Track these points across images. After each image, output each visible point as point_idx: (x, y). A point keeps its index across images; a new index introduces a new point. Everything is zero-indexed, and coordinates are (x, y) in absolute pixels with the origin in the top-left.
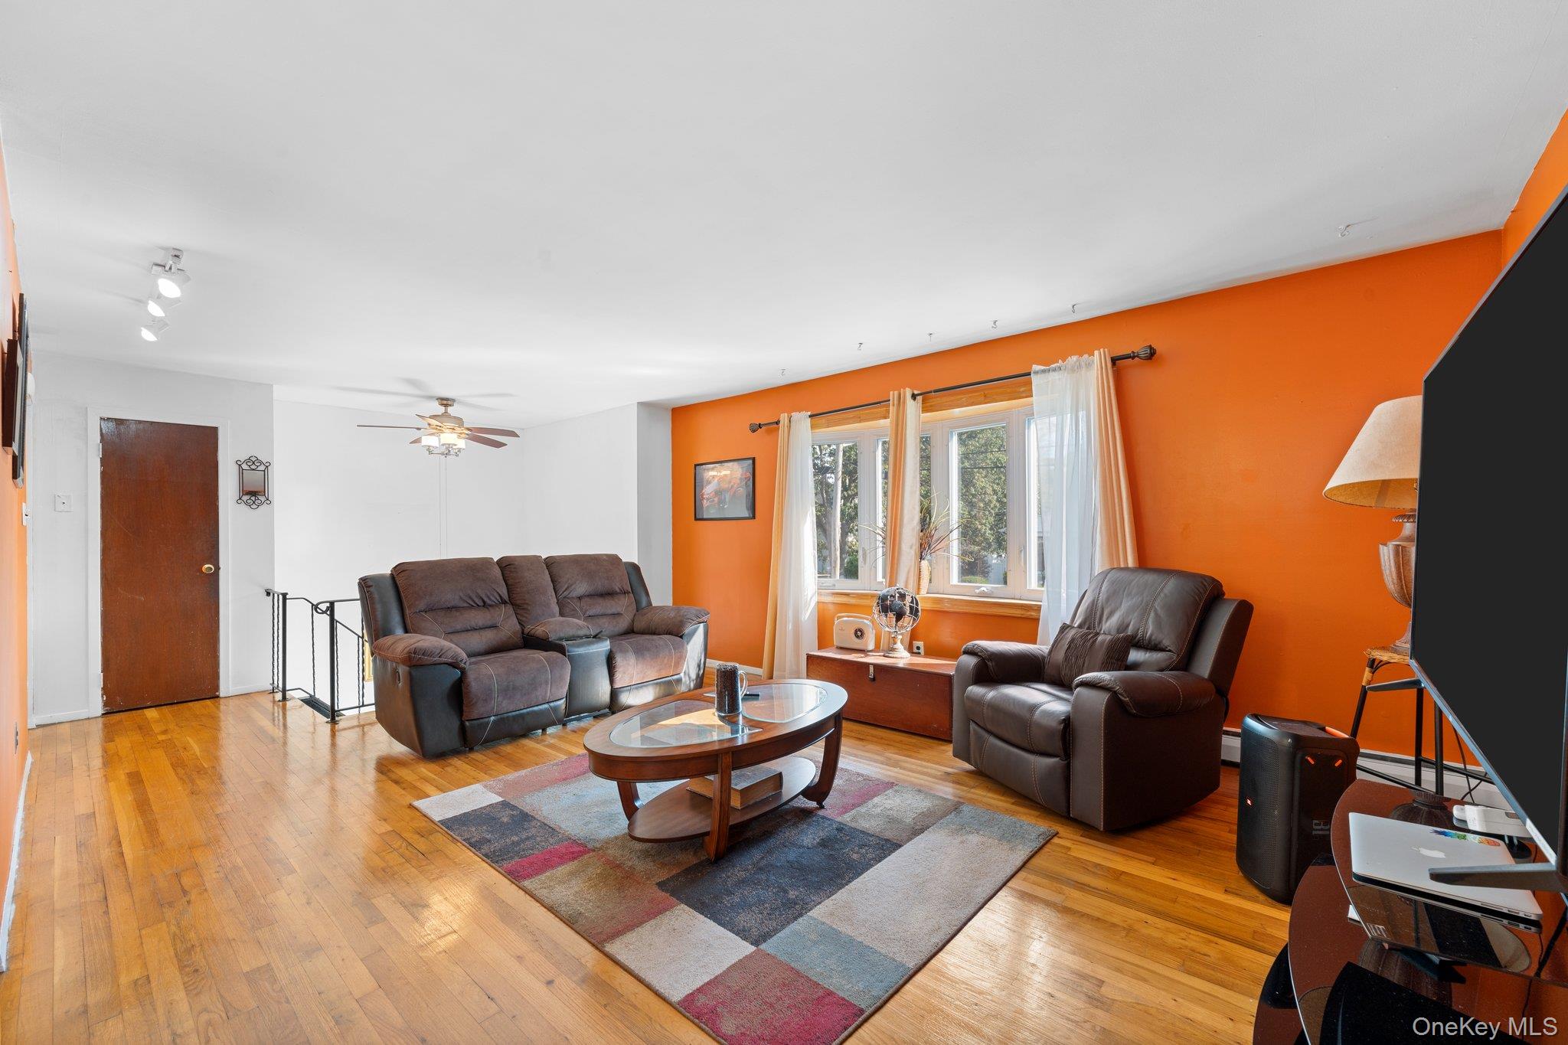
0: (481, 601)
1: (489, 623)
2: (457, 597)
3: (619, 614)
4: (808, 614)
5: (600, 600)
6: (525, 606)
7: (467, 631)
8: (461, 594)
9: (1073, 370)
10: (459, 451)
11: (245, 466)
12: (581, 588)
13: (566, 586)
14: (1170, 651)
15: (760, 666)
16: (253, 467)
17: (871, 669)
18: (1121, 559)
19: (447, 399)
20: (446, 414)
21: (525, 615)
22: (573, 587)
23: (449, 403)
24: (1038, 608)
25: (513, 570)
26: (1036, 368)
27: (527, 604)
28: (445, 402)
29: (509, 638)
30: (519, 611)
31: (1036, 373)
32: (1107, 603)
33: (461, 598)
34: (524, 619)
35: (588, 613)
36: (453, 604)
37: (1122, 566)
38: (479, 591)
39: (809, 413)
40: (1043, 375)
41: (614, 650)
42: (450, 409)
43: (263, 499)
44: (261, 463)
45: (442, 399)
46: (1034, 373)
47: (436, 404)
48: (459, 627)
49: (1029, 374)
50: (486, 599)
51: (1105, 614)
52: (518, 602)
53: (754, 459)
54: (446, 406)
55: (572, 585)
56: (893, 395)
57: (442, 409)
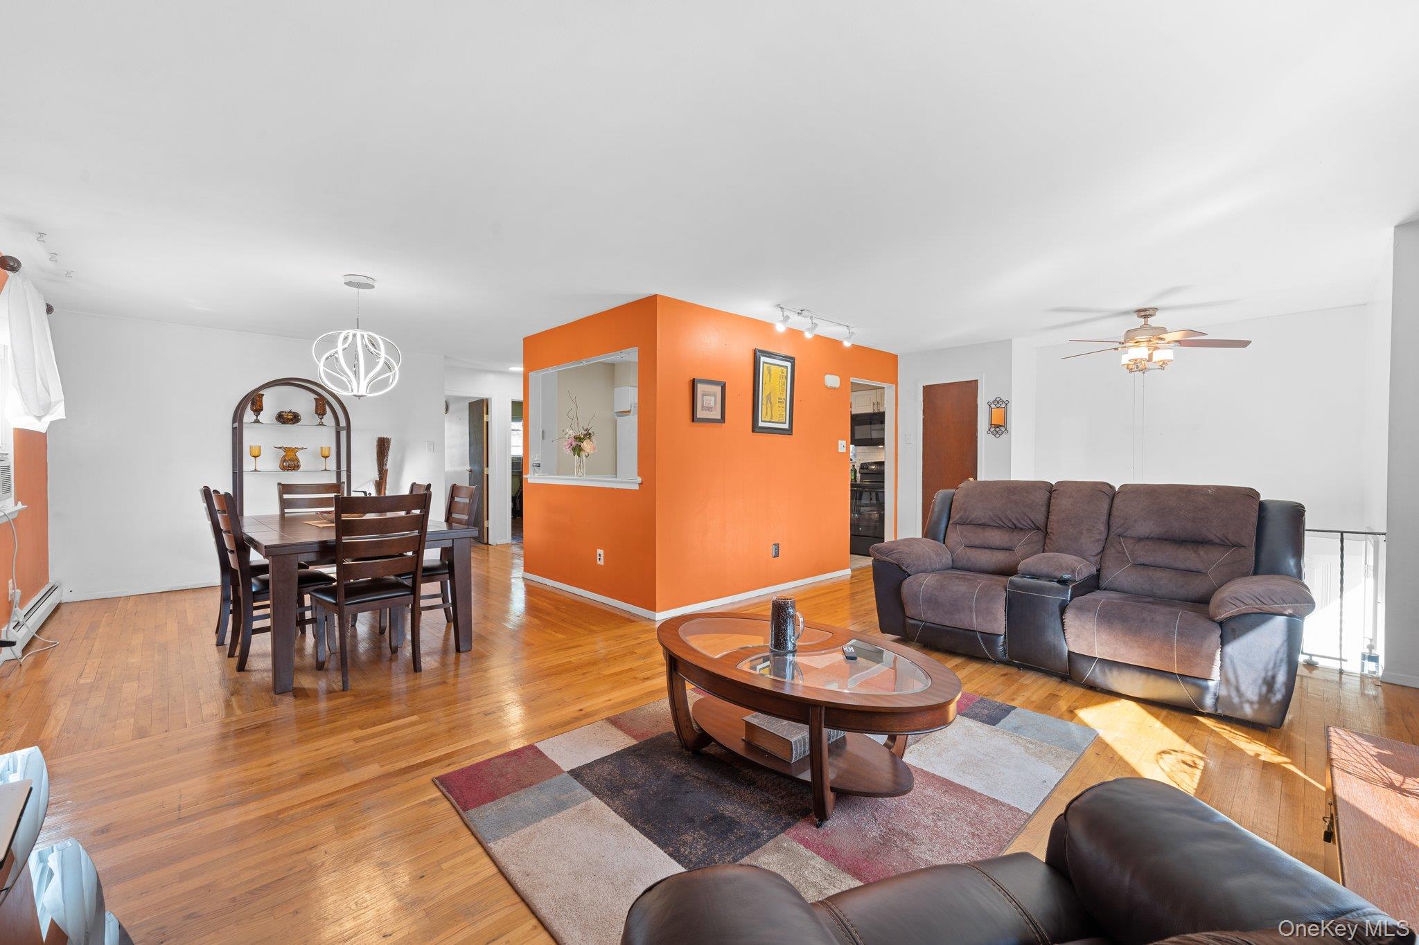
1: (1005, 545)
10: (1164, 363)
11: (993, 406)
16: (998, 406)
19: (1145, 310)
20: (1145, 327)
23: (1148, 313)
28: (1144, 313)
42: (1151, 321)
43: (1003, 429)
44: (1003, 402)
45: (1139, 311)
47: (1135, 317)
54: (1145, 317)
57: (1142, 321)
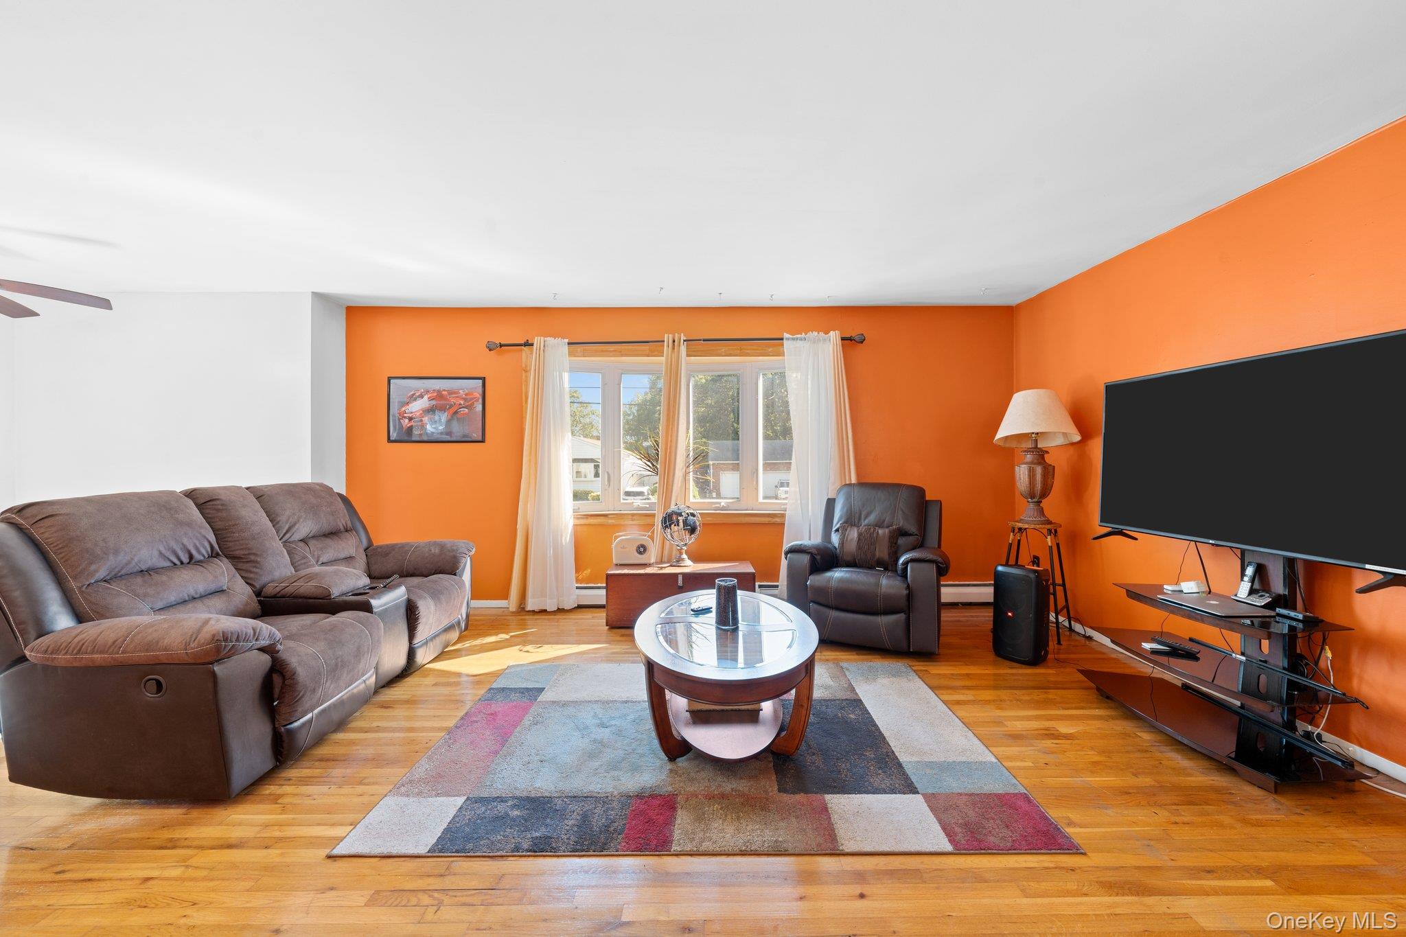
0: (187, 556)
1: (213, 587)
2: (156, 553)
3: (351, 558)
4: (567, 537)
5: (328, 541)
6: (252, 558)
7: (184, 602)
8: (162, 549)
9: (815, 341)
12: (305, 528)
13: (287, 527)
14: (916, 535)
15: (505, 596)
17: (680, 578)
18: (847, 478)
21: (254, 570)
22: (296, 527)
24: (783, 516)
25: (220, 507)
26: (786, 335)
27: (254, 554)
29: (246, 605)
30: (240, 566)
31: (788, 339)
32: (864, 506)
33: (161, 553)
34: (252, 575)
35: (321, 559)
36: (149, 564)
37: (848, 483)
38: (185, 541)
39: (567, 341)
40: (792, 341)
41: (413, 598)
46: (786, 339)
48: (173, 597)
49: (782, 339)
50: (194, 552)
51: (862, 516)
52: (238, 553)
53: (484, 379)
55: (295, 524)
56: (668, 338)
